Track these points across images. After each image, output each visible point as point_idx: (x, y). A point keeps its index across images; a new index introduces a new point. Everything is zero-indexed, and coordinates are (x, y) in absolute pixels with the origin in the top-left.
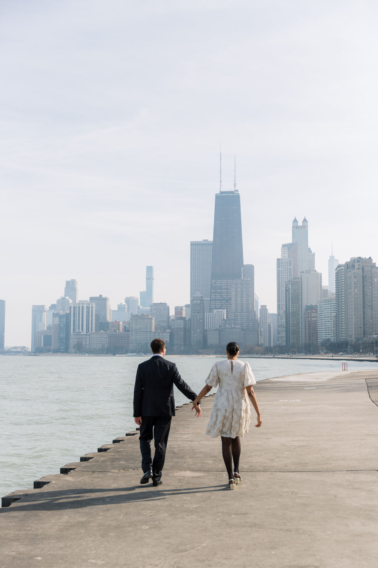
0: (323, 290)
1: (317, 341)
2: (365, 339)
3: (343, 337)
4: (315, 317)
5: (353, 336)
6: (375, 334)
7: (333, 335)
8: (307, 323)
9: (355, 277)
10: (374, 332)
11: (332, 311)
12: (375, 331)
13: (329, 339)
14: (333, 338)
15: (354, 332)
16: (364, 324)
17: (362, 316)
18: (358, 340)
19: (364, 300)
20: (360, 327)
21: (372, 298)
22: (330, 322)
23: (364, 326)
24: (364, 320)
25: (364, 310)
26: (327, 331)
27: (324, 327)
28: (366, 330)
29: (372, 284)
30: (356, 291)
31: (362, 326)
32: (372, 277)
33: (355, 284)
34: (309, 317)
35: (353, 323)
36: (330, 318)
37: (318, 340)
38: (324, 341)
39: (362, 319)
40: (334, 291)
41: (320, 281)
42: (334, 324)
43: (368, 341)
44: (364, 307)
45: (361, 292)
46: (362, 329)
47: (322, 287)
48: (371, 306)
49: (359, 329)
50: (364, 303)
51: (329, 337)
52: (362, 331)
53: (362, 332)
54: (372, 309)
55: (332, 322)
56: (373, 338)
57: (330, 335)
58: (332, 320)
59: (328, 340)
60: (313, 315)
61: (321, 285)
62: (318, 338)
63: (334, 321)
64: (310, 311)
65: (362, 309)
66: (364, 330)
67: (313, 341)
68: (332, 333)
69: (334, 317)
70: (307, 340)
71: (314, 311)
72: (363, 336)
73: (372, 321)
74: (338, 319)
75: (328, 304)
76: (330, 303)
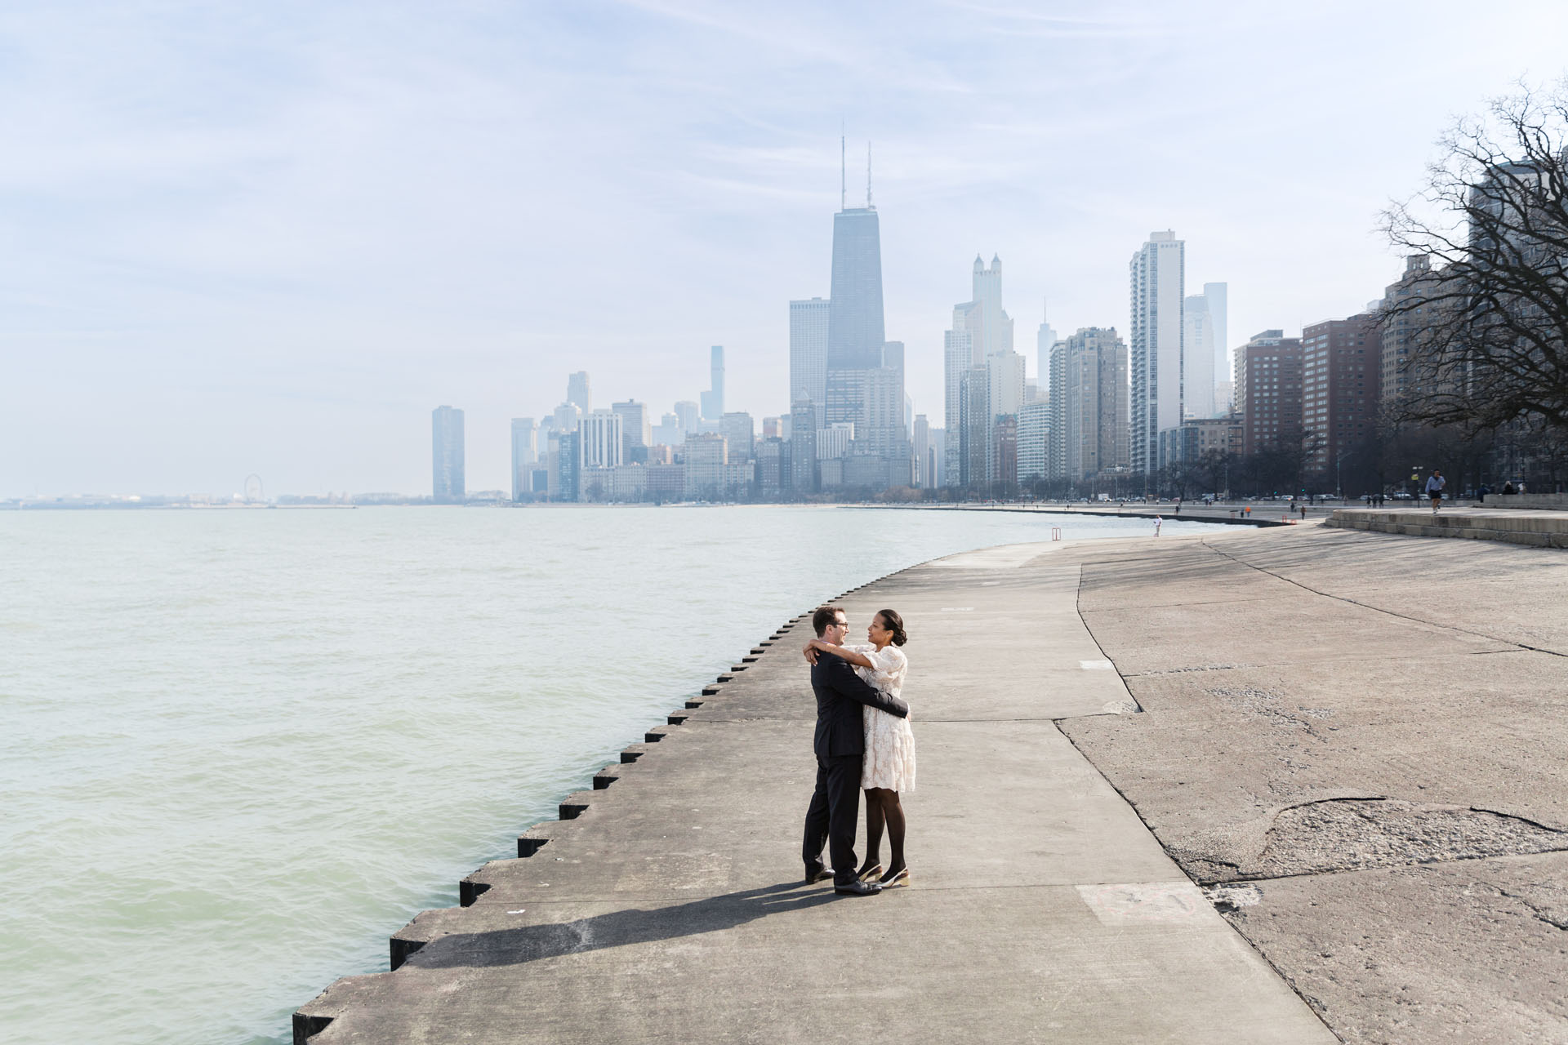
0: (1028, 387)
1: (1016, 479)
2: (1100, 474)
3: (1062, 471)
4: (1012, 436)
5: (1080, 469)
6: (1120, 466)
7: (1043, 468)
8: (998, 446)
9: (1085, 364)
10: (1118, 462)
11: (1043, 425)
12: (1120, 459)
13: (1037, 474)
14: (1043, 472)
15: (1081, 463)
16: (1100, 447)
17: (1096, 434)
18: (1088, 475)
19: (1099, 404)
20: (1093, 454)
21: (1117, 400)
22: (1039, 445)
23: (1099, 451)
24: (1100, 441)
25: (1100, 422)
26: (1034, 460)
27: (1029, 453)
28: (1103, 457)
29: (1115, 376)
30: (1087, 388)
31: (1096, 451)
32: (1115, 364)
33: (1085, 376)
34: (1002, 436)
35: (1081, 446)
36: (1039, 437)
37: (1018, 477)
38: (1028, 478)
39: (1096, 439)
40: (1047, 389)
41: (1021, 369)
42: (1046, 448)
43: (1105, 477)
44: (1100, 417)
45: (1095, 391)
46: (1096, 456)
47: (1026, 381)
48: (1114, 414)
49: (1091, 457)
50: (1100, 410)
51: (1037, 470)
52: (1096, 459)
53: (1096, 463)
54: (1114, 420)
55: (1043, 445)
56: (1115, 473)
57: (1039, 468)
58: (1043, 441)
59: (1036, 476)
60: (1009, 431)
61: (1024, 378)
62: (1018, 473)
63: (1046, 442)
64: (1003, 425)
65: (1096, 422)
66: (1099, 458)
67: (1008, 478)
68: (1043, 464)
69: (1046, 435)
70: (998, 475)
71: (1011, 424)
72: (1096, 469)
73: (1115, 442)
74: (1052, 439)
75: (1036, 412)
76: (1039, 410)
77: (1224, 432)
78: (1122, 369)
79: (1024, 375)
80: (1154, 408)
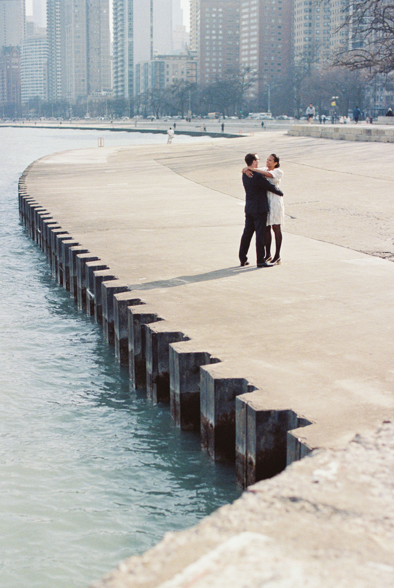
0: (28, 23)
1: (20, 101)
2: (90, 98)
3: (59, 95)
4: (16, 64)
5: (73, 93)
6: (104, 90)
7: (43, 92)
8: (5, 72)
9: (76, 6)
10: (102, 88)
11: (42, 56)
12: (104, 86)
13: (37, 97)
14: (43, 95)
15: (74, 87)
16: (88, 75)
17: (86, 64)
18: (80, 98)
19: (88, 40)
20: (83, 80)
21: (100, 37)
22: (38, 72)
23: (88, 78)
24: (88, 70)
25: (88, 55)
26: (35, 85)
27: (31, 79)
28: (91, 83)
29: (99, 17)
30: (77, 26)
31: (85, 79)
32: (99, 8)
33: (76, 16)
34: (8, 64)
35: (74, 74)
36: (38, 66)
37: (22, 99)
38: (31, 100)
39: (85, 69)
40: (44, 24)
41: (22, 7)
42: (45, 75)
43: (94, 101)
44: (88, 51)
45: (85, 29)
46: (86, 83)
47: (27, 19)
48: (99, 49)
49: (82, 83)
50: (88, 45)
51: (37, 94)
52: (86, 85)
53: (86, 88)
54: (99, 54)
55: (42, 72)
56: (101, 96)
57: (39, 92)
58: (42, 69)
59: (37, 99)
60: (14, 60)
61: (24, 16)
62: (22, 96)
63: (44, 70)
64: (9, 55)
65: (85, 54)
66: (88, 84)
67: (14, 99)
68: (42, 89)
69: (44, 64)
70: (6, 98)
71: (15, 55)
72: (86, 93)
73: (100, 71)
74: (50, 68)
75: (36, 45)
76: (38, 43)
77: (183, 65)
78: (105, 12)
79: (25, 13)
80: (131, 45)
